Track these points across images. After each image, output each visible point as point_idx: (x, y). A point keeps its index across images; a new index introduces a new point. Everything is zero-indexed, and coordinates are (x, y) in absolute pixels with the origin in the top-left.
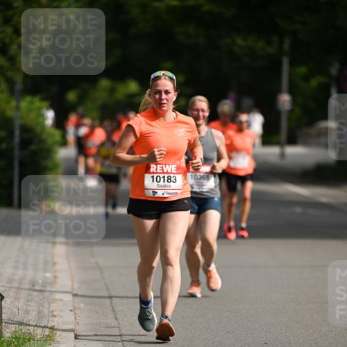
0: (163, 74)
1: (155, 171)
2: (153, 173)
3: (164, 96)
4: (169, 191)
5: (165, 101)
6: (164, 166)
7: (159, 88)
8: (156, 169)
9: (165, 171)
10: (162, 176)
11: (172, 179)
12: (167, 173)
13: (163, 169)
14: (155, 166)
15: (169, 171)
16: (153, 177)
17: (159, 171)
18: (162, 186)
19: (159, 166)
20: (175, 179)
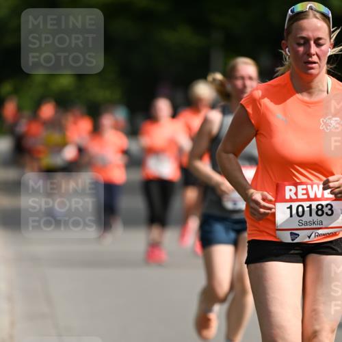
0: (311, 8)
1: (294, 197)
2: (291, 200)
3: (314, 49)
4: (320, 232)
5: (315, 58)
6: (309, 187)
7: (304, 34)
8: (296, 194)
9: (312, 196)
10: (306, 204)
11: (326, 210)
12: (316, 199)
13: (307, 194)
14: (293, 188)
15: (319, 196)
16: (290, 208)
17: (300, 196)
18: (306, 223)
19: (300, 187)
20: (331, 209)
